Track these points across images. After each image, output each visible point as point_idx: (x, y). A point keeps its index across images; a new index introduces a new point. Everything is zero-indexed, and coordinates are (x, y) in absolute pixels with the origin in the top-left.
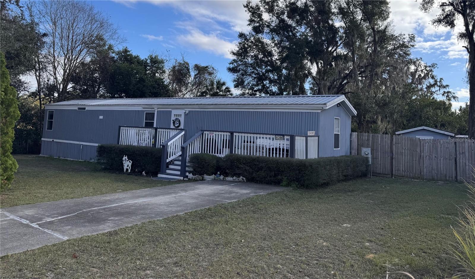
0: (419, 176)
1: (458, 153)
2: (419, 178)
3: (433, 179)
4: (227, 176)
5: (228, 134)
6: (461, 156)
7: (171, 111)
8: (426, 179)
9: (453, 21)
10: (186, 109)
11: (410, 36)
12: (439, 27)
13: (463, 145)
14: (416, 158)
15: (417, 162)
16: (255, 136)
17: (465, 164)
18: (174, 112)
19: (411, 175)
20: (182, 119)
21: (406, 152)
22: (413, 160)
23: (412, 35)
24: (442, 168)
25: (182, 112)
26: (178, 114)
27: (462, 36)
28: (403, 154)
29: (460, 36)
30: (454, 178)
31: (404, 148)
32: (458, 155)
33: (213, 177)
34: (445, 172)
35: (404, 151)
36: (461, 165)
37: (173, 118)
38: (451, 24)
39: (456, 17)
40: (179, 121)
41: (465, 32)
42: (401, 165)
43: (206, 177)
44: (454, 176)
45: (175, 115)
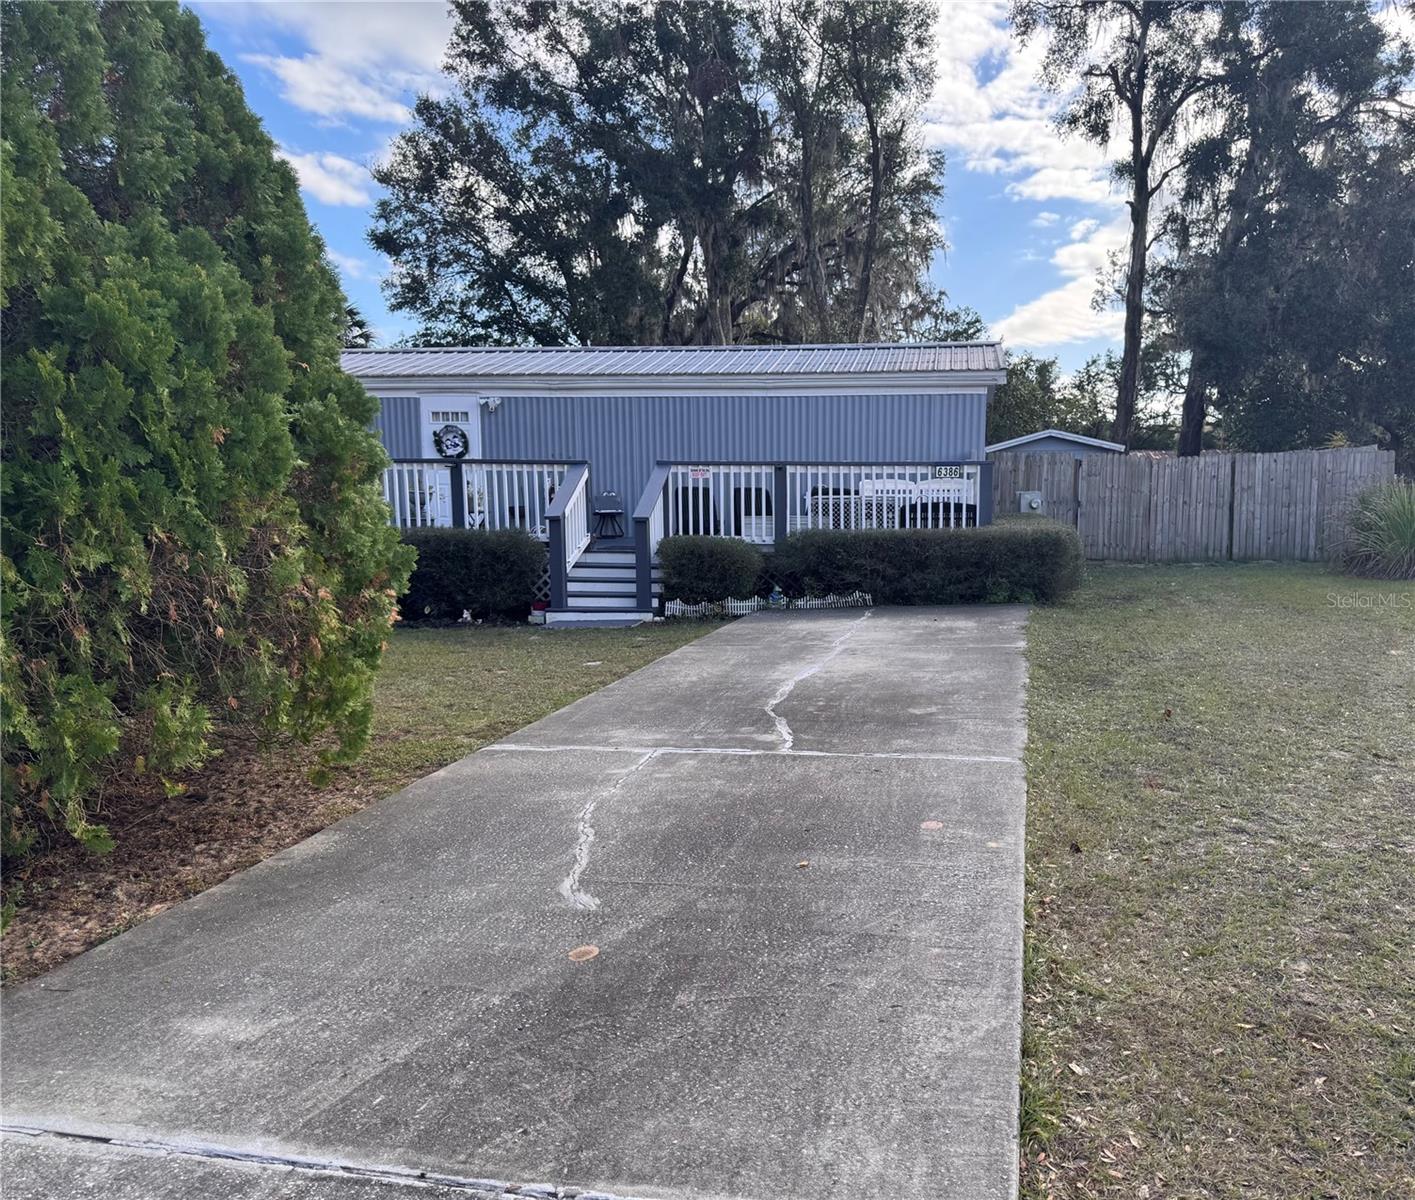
0: (1144, 554)
1: (1237, 488)
2: (1144, 559)
3: (1177, 560)
4: (802, 595)
5: (771, 470)
6: (1245, 495)
7: (417, 401)
8: (1159, 561)
9: (1105, 125)
10: (485, 393)
11: (933, 157)
12: (1070, 137)
13: (1252, 468)
14: (1138, 510)
15: (1140, 519)
16: (854, 470)
17: (1253, 514)
18: (429, 404)
19: (1126, 553)
20: (473, 429)
21: (1115, 495)
22: (1130, 516)
23: (938, 153)
24: (1199, 530)
25: (468, 403)
26: (449, 410)
27: (1121, 170)
28: (1107, 503)
29: (1118, 170)
30: (1224, 552)
31: (1109, 485)
32: (1237, 496)
33: (755, 601)
34: (1204, 540)
35: (1108, 494)
36: (1244, 517)
37: (429, 427)
38: (1100, 131)
39: (1116, 113)
40: (463, 436)
41: (1130, 159)
42: (1101, 532)
43: (733, 605)
44: (1225, 543)
45: (435, 414)
